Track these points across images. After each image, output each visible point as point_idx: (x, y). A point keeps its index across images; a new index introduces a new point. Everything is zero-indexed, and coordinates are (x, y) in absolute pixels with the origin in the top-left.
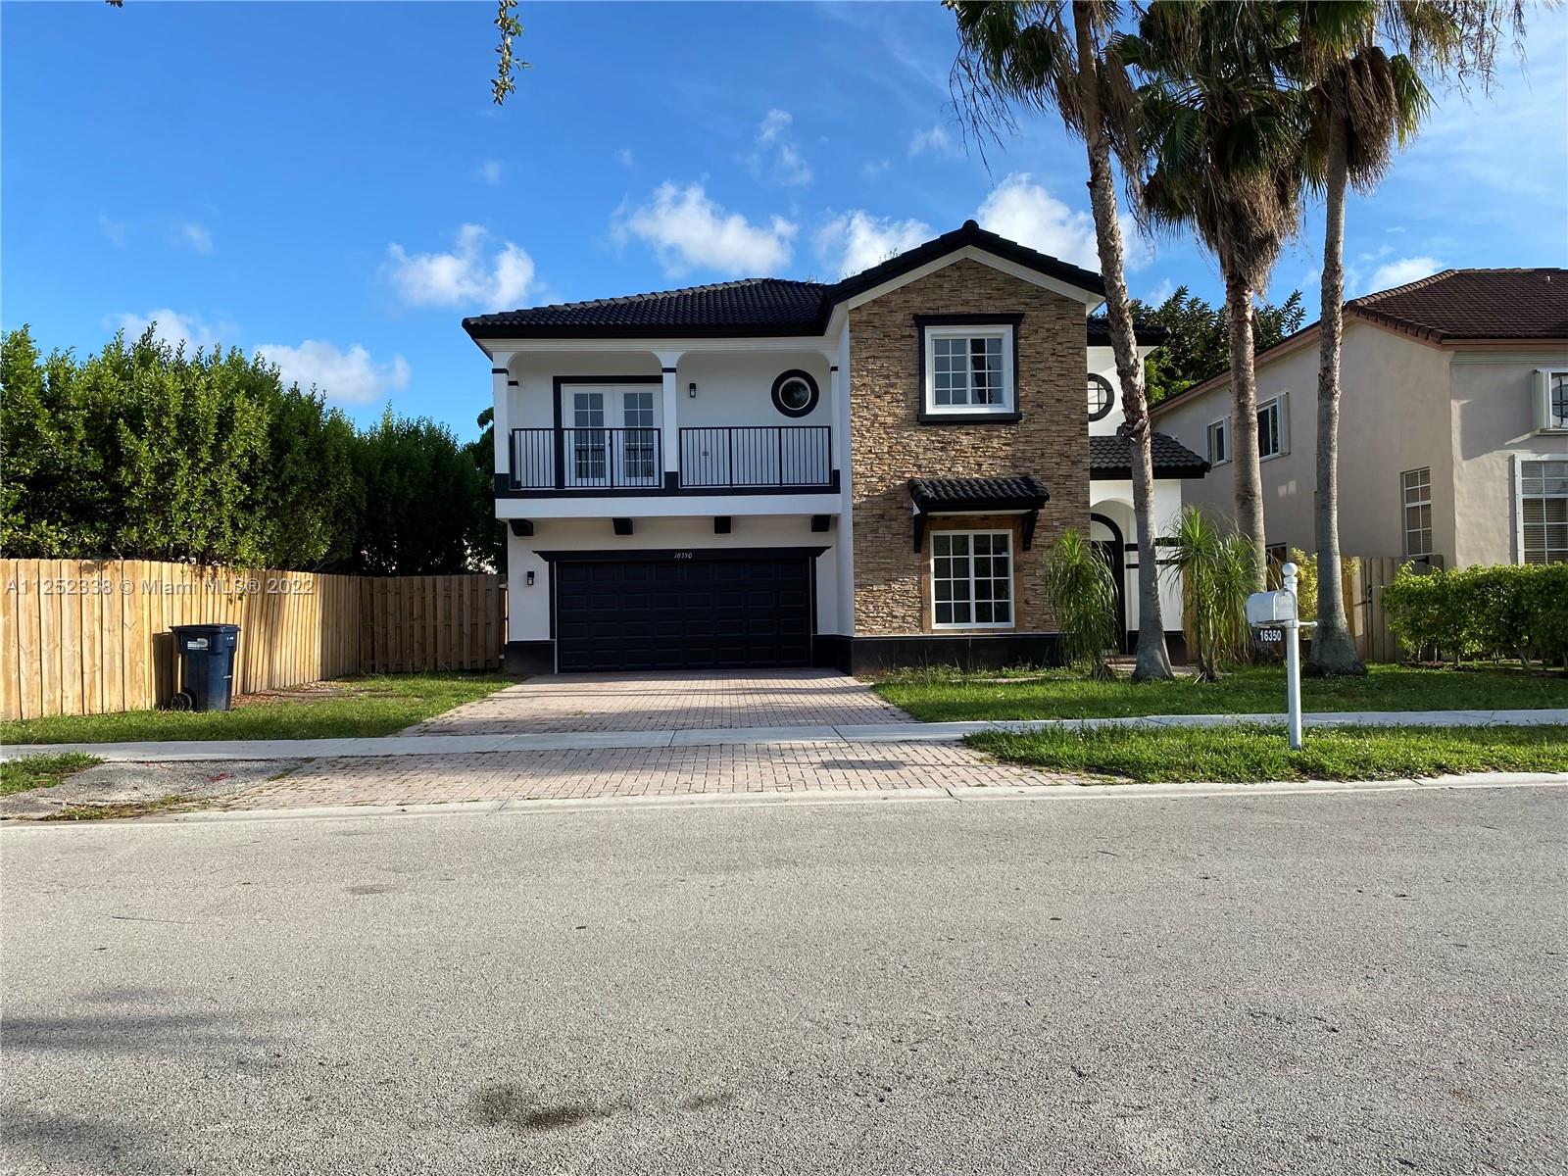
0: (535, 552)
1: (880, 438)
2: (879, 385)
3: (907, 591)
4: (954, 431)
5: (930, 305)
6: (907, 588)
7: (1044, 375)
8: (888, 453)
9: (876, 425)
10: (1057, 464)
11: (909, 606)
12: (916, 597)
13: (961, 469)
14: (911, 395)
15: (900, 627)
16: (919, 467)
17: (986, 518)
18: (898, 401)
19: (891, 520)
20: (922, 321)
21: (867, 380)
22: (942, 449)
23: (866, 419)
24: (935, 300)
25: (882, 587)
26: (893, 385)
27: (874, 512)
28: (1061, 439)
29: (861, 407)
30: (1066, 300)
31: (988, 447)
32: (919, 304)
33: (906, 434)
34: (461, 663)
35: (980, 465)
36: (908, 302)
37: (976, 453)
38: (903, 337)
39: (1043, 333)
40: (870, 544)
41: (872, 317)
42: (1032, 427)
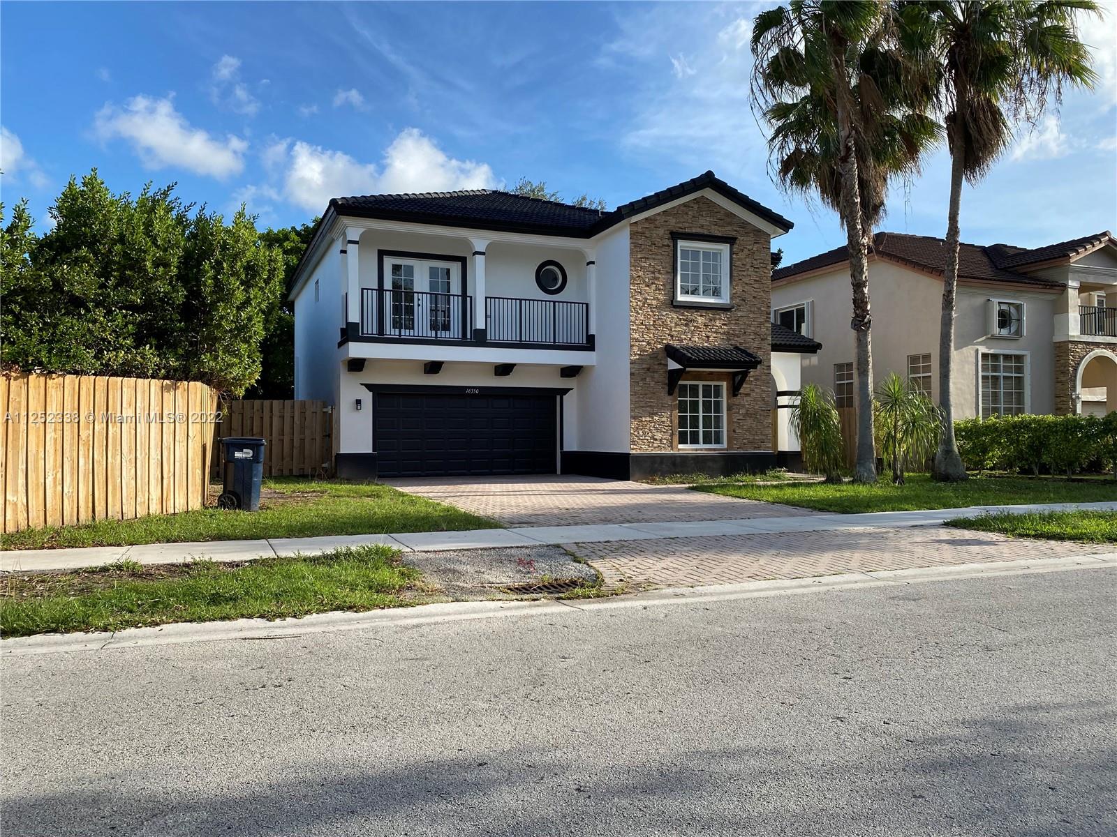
0: (362, 384)
1: (648, 315)
2: (648, 278)
3: (663, 422)
4: (693, 313)
5: (681, 225)
6: (663, 419)
7: (746, 280)
8: (653, 325)
9: (646, 305)
10: (753, 339)
11: (664, 432)
12: (669, 426)
13: (697, 339)
14: (668, 287)
15: (659, 446)
16: (672, 336)
17: (711, 373)
18: (659, 290)
19: (654, 372)
20: (675, 236)
21: (641, 273)
22: (686, 325)
23: (639, 301)
24: (684, 222)
25: (648, 419)
26: (657, 279)
27: (644, 366)
28: (756, 323)
29: (636, 292)
30: (760, 231)
31: (713, 325)
32: (673, 224)
33: (664, 313)
34: (291, 470)
35: (708, 337)
36: (667, 222)
37: (706, 329)
38: (664, 245)
39: (746, 252)
40: (640, 388)
41: (644, 229)
42: (740, 314)
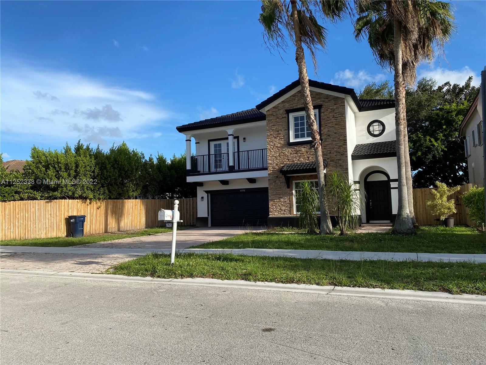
0: (204, 191)
1: (276, 151)
2: (275, 134)
3: (286, 201)
4: (300, 147)
5: (291, 106)
6: (286, 200)
7: (330, 125)
8: (279, 156)
9: (275, 147)
10: (335, 155)
11: (286, 206)
12: (288, 203)
13: (302, 159)
14: (286, 136)
15: (284, 213)
16: (289, 160)
17: (311, 175)
18: (281, 139)
19: (280, 178)
20: (288, 112)
21: (272, 133)
22: (296, 153)
23: (272, 146)
24: (293, 104)
25: (278, 200)
26: (280, 134)
27: (275, 175)
28: (337, 147)
29: (270, 142)
30: (337, 98)
31: (311, 151)
32: (288, 106)
33: (284, 149)
34: (190, 223)
35: (309, 158)
36: (284, 106)
37: (307, 154)
38: (283, 118)
39: (329, 110)
40: (274, 186)
41: (273, 112)
42: (326, 143)
